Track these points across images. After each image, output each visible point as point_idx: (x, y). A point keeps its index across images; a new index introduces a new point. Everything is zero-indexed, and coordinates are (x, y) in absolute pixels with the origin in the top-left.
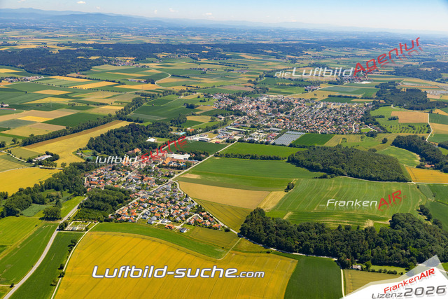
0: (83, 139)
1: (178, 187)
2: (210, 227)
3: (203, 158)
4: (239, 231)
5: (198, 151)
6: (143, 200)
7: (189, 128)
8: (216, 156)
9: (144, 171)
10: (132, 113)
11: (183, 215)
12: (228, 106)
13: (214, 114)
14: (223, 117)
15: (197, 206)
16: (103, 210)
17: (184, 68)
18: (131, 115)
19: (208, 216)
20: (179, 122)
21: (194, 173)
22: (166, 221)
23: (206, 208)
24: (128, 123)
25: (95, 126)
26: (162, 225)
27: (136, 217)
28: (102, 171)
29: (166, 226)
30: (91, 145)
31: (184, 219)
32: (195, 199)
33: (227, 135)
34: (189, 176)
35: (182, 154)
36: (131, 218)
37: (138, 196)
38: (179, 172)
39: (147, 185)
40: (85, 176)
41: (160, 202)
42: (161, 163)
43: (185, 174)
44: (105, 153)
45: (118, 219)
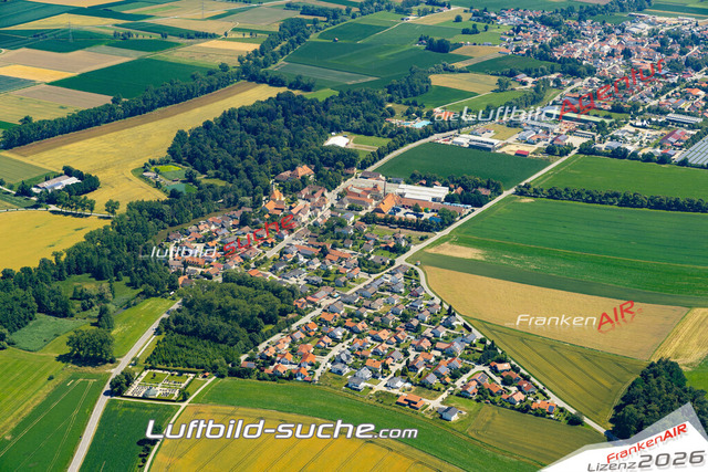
0: (157, 133)
1: (423, 283)
2: (525, 409)
3: (487, 199)
4: (610, 426)
5: (470, 178)
6: (328, 317)
7: (438, 110)
8: (521, 193)
9: (325, 232)
10: (281, 62)
11: (444, 370)
12: (542, 46)
13: (504, 70)
14: (530, 80)
15: (482, 341)
18: (279, 66)
19: (514, 375)
20: (413, 92)
21: (462, 239)
22: (400, 384)
23: (509, 352)
24: (273, 92)
25: (186, 98)
26: (387, 395)
27: (315, 366)
28: (213, 228)
29: (401, 400)
30: (179, 151)
31: (448, 380)
32: (473, 322)
33: (547, 131)
34: (450, 250)
35: (427, 185)
36: (303, 371)
37: (315, 305)
38: (422, 239)
39: (337, 272)
40: (168, 240)
41: (376, 325)
42: (370, 209)
43: (439, 243)
44: (217, 176)
45: (266, 371)
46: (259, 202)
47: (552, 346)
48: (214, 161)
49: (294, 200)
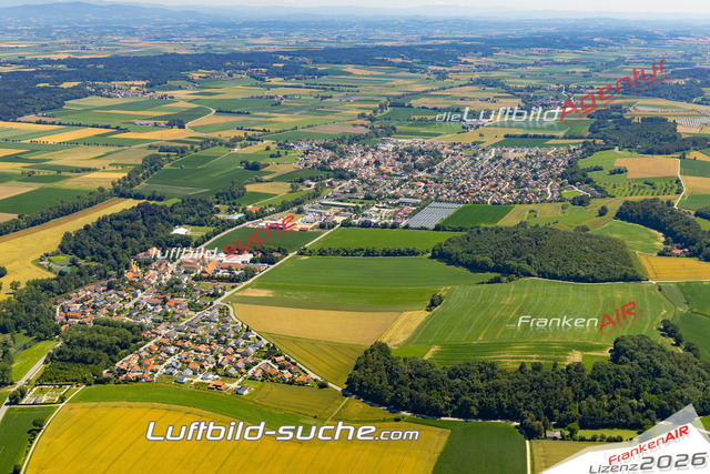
0: (50, 236)
1: (232, 314)
2: (292, 382)
3: (278, 259)
4: (345, 386)
5: (267, 246)
6: (166, 341)
7: (250, 207)
8: (301, 254)
9: (167, 289)
10: (143, 183)
11: (241, 364)
12: (323, 162)
13: (296, 179)
14: (313, 184)
15: (268, 345)
16: (92, 363)
17: (239, 97)
18: (142, 187)
19: (286, 363)
20: (232, 197)
21: (260, 286)
22: (211, 376)
23: (283, 349)
24: (135, 203)
25: (73, 211)
26: (203, 383)
27: (154, 372)
28: (89, 293)
29: (211, 386)
30: (66, 246)
31: (243, 370)
32: (263, 334)
33: (321, 214)
34: (252, 292)
35: (239, 254)
36: (145, 375)
37: (157, 334)
38: (233, 287)
39: (174, 313)
40: (56, 304)
41: (198, 342)
42: (199, 271)
43: (245, 289)
44: (93, 260)
45: (120, 378)
46: (122, 273)
47: (313, 344)
48: (91, 250)
49: (147, 270)
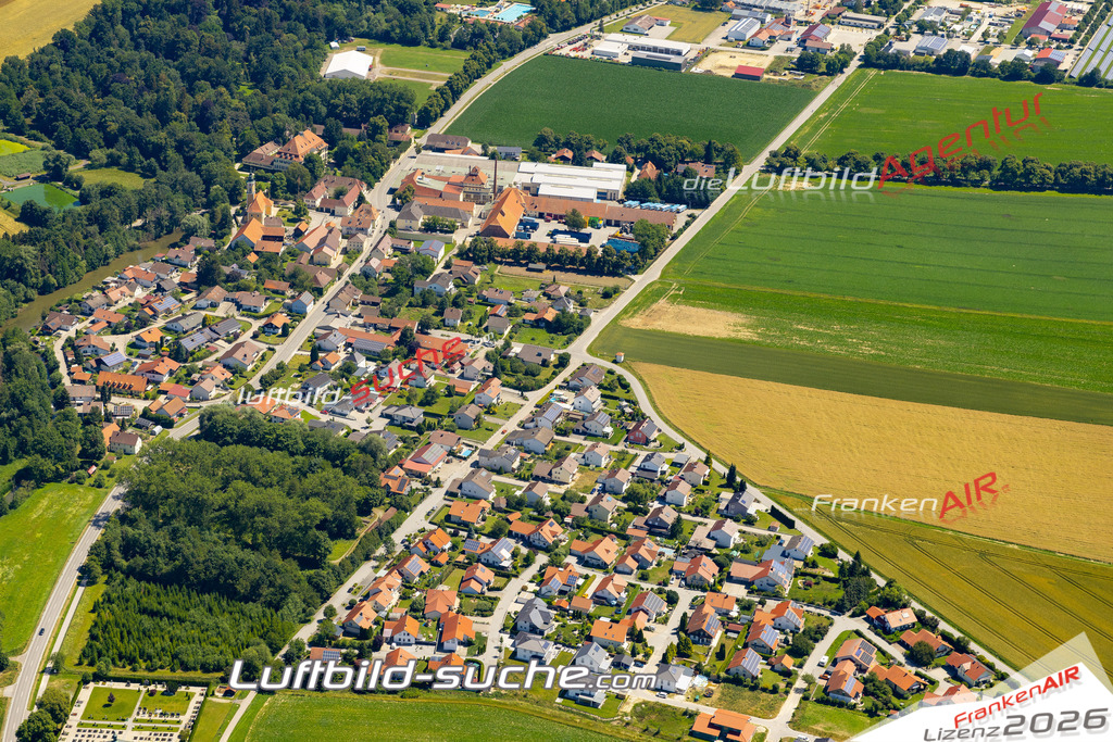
1: (645, 407)
6: (466, 512)
9: (392, 291)
15: (827, 552)
16: (252, 595)
19: (930, 639)
21: (693, 291)
22: (681, 680)
26: (661, 711)
27: (477, 646)
28: (140, 293)
29: (698, 725)
31: (786, 660)
32: (789, 501)
33: (782, 17)
34: (677, 317)
35: (579, 161)
37: (426, 481)
38: (607, 295)
39: (450, 392)
40: (47, 331)
41: (579, 525)
42: (474, 227)
43: (648, 303)
46: (225, 220)
49: (299, 215)
